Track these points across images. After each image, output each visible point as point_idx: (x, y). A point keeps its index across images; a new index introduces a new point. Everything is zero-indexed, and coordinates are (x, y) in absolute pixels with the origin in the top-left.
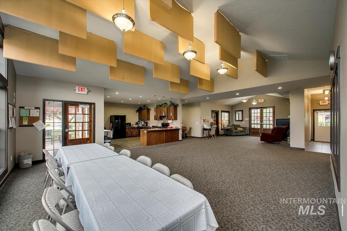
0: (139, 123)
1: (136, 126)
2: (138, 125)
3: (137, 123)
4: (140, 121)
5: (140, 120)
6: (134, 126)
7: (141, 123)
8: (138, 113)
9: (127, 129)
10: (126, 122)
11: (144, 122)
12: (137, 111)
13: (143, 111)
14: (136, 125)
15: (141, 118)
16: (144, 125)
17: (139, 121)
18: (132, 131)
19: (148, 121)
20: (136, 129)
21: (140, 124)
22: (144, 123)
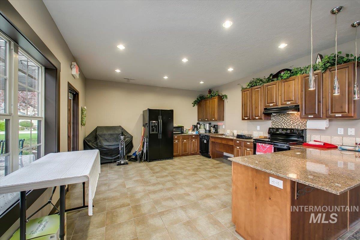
0: (199, 126)
1: (194, 133)
2: (197, 129)
3: (195, 127)
4: (201, 123)
5: (201, 121)
6: (190, 132)
7: (202, 127)
8: (196, 107)
9: (176, 139)
10: (175, 125)
11: (210, 124)
12: (195, 103)
13: (209, 103)
14: (193, 130)
15: (202, 118)
16: (210, 131)
17: (198, 123)
18: (185, 143)
19: (219, 123)
20: (194, 138)
21: (200, 128)
22: (210, 127)
